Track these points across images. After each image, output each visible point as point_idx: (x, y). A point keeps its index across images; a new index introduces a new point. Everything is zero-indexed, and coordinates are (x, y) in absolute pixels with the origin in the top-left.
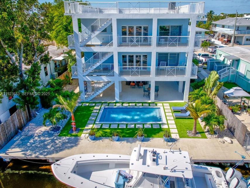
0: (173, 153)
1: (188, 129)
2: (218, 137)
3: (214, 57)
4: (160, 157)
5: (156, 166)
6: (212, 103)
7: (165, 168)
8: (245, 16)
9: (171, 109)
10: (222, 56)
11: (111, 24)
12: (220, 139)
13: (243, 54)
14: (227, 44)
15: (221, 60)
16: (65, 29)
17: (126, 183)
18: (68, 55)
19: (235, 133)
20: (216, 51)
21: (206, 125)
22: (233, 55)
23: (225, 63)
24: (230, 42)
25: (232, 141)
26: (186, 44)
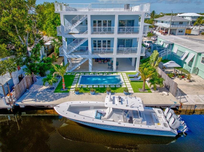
0: (131, 98)
1: (139, 87)
2: (159, 92)
3: (156, 43)
4: (123, 100)
5: (121, 105)
6: (155, 71)
7: (127, 106)
8: (179, 15)
9: (127, 76)
10: (162, 42)
11: (87, 18)
12: (160, 93)
13: (176, 40)
14: (165, 35)
15: (161, 45)
16: (52, 23)
17: (102, 116)
18: (53, 41)
19: (170, 89)
20: (157, 39)
21: (151, 84)
22: (169, 41)
23: (164, 46)
24: (167, 33)
25: (168, 94)
26: (137, 32)
